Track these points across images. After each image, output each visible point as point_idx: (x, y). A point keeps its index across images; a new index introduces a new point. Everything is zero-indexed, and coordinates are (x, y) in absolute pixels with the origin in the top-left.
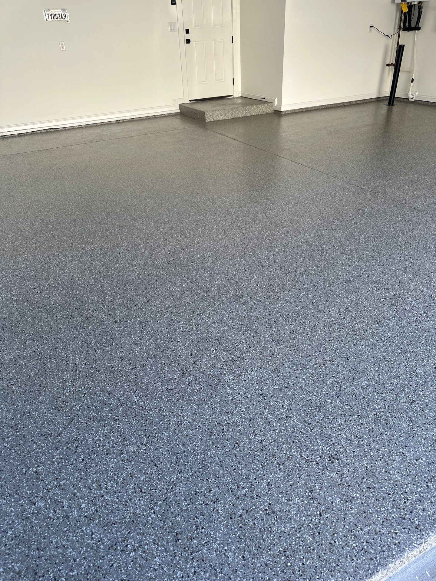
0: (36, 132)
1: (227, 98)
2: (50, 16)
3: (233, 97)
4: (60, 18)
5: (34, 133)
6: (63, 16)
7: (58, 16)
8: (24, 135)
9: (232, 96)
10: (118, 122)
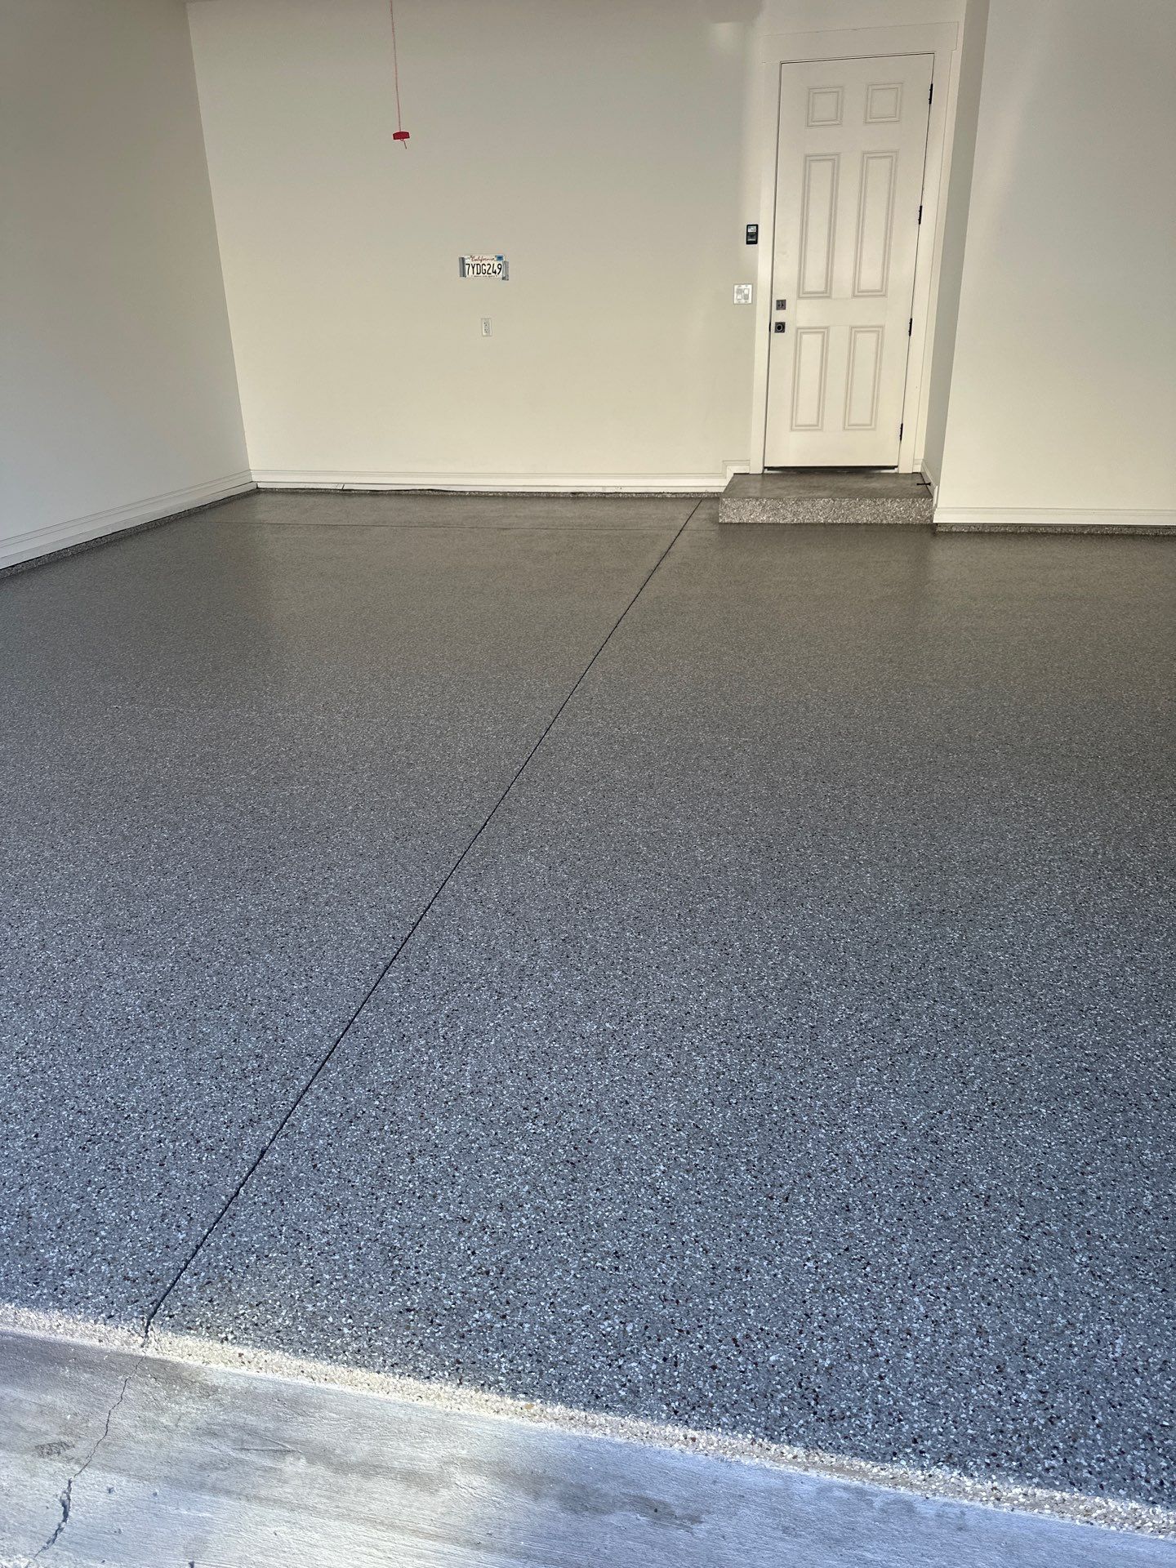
0: (404, 493)
1: (878, 471)
2: (471, 267)
3: (896, 470)
4: (490, 271)
5: (400, 492)
6: (496, 268)
7: (487, 268)
8: (382, 495)
9: (893, 468)
10: (576, 496)
